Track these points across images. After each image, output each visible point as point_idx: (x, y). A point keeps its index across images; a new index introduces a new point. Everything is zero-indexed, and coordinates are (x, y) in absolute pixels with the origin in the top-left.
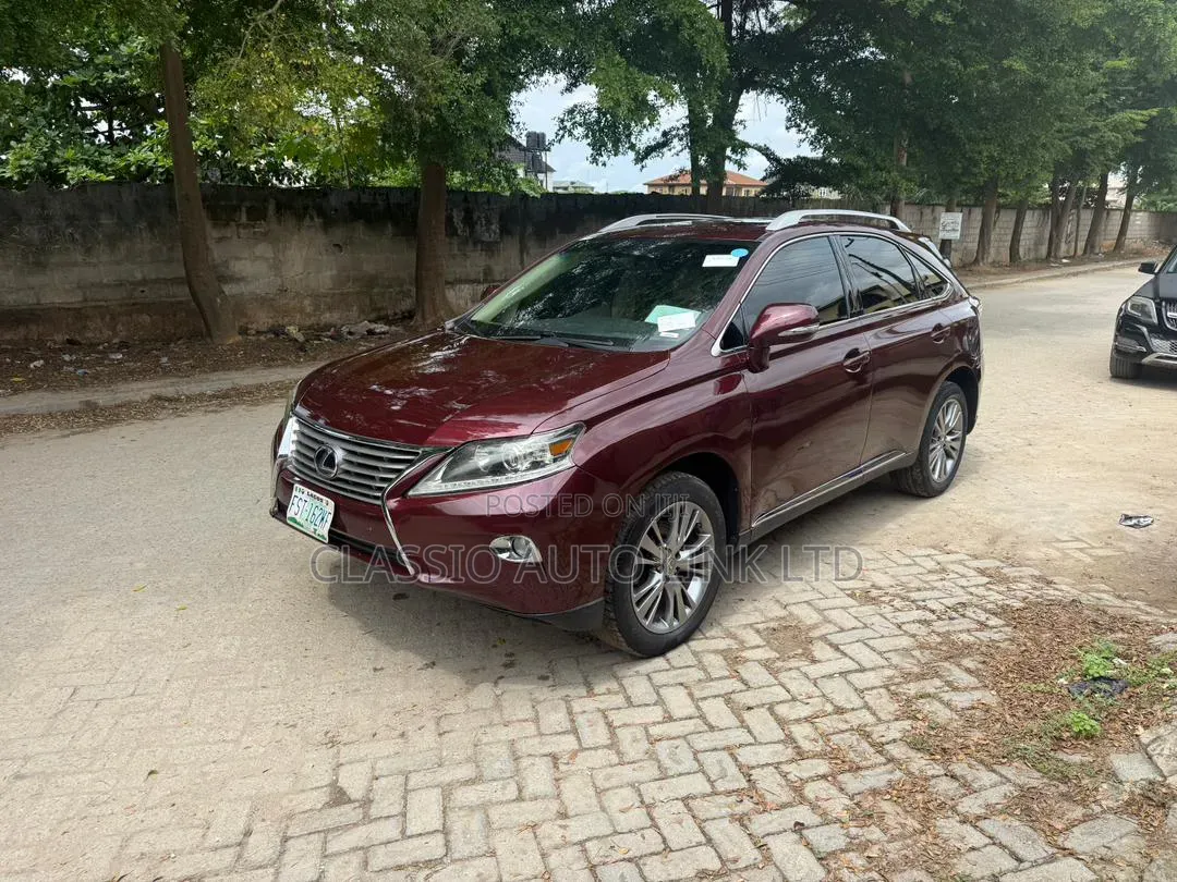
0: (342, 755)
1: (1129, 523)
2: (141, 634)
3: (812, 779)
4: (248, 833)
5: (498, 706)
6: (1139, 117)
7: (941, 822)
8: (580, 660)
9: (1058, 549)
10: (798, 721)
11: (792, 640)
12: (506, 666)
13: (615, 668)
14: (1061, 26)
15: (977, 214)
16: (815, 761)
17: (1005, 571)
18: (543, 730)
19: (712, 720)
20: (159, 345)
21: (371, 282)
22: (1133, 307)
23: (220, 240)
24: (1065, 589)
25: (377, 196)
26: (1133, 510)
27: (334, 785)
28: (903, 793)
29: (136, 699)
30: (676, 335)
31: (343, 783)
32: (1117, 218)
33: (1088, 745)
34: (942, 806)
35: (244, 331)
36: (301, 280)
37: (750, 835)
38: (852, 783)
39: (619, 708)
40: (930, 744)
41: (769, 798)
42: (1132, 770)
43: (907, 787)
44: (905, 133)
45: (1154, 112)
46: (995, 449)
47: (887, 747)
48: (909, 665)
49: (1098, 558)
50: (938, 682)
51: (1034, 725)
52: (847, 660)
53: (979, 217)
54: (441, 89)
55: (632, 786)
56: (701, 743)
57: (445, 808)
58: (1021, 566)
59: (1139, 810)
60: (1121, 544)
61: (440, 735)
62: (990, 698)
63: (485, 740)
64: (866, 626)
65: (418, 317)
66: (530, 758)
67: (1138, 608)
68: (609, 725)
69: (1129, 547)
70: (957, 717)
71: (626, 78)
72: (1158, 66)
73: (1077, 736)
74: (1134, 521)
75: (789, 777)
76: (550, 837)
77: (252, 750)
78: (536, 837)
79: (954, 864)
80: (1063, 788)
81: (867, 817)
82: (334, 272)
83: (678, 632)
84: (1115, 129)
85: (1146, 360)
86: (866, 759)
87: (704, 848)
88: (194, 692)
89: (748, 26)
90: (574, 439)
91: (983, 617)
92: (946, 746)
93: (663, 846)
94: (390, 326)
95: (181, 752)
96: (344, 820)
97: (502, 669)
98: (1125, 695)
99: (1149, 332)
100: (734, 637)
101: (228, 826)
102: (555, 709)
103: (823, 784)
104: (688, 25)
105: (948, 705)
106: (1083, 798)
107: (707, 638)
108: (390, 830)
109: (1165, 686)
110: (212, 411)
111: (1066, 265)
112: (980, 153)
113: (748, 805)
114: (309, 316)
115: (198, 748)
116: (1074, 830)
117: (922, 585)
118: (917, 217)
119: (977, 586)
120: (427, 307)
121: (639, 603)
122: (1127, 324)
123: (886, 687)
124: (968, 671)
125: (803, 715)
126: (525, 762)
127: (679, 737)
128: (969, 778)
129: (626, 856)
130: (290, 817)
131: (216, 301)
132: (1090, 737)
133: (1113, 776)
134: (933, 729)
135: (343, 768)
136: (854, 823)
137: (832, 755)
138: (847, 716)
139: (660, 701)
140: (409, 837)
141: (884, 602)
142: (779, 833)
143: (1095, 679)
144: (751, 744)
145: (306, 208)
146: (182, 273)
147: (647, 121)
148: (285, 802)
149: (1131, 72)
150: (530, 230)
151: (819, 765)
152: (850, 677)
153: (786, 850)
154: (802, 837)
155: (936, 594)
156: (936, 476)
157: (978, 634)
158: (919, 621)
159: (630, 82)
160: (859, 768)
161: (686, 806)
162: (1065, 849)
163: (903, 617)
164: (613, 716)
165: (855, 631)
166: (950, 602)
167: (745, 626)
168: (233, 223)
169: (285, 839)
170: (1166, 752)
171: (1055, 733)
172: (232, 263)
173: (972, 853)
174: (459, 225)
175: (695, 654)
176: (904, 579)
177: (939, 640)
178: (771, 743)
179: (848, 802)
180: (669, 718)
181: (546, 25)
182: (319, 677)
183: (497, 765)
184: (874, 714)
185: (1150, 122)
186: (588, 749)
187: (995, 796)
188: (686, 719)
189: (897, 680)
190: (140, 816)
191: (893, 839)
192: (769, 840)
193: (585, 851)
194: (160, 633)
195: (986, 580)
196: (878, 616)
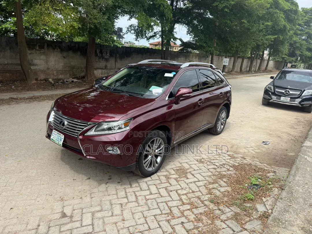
0: (65, 204)
1: (264, 143)
2: (7, 168)
3: (186, 210)
4: (39, 226)
5: (107, 190)
6: (272, 37)
7: (216, 222)
8: (129, 177)
9: (247, 150)
10: (183, 195)
11: (182, 172)
12: (109, 179)
13: (138, 180)
14: (255, 15)
15: (233, 59)
16: (187, 205)
17: (235, 155)
18: (119, 197)
19: (162, 194)
20: (11, 82)
21: (73, 68)
22: (268, 88)
23: (30, 54)
24: (248, 161)
25: (76, 44)
26: (265, 140)
27: (62, 212)
28: (208, 214)
29: (6, 187)
30: (157, 94)
31: (65, 211)
32: (266, 62)
33: (251, 202)
34: (217, 217)
35: (37, 80)
36: (53, 66)
37: (170, 225)
38: (196, 211)
39: (138, 191)
40: (215, 201)
41: (175, 215)
42: (261, 208)
43: (209, 212)
44: (216, 38)
45: (276, 36)
46: (234, 123)
47: (204, 202)
48: (210, 180)
49: (256, 152)
50: (217, 185)
51: (239, 196)
52: (195, 178)
53: (233, 60)
54: (96, 19)
55: (141, 212)
56: (159, 200)
57: (92, 218)
58: (238, 154)
59: (262, 219)
60: (262, 149)
61: (91, 198)
62: (229, 189)
63: (103, 199)
64: (200, 169)
65: (86, 78)
66: (115, 205)
67: (265, 166)
68: (136, 195)
69: (264, 150)
70: (221, 194)
71: (146, 19)
72: (278, 25)
73: (249, 200)
74: (265, 143)
75: (180, 209)
76: (120, 226)
77: (39, 202)
78: (116, 226)
79: (219, 232)
80: (245, 213)
81: (199, 220)
82: (63, 64)
83: (154, 170)
84: (267, 40)
85: (270, 101)
86: (199, 205)
87: (159, 229)
88: (23, 185)
89: (178, 6)
90: (130, 122)
91: (228, 167)
92: (218, 202)
93: (149, 228)
94: (78, 80)
95: (20, 203)
96: (65, 222)
97: (108, 180)
98: (260, 189)
99: (272, 94)
100: (168, 172)
101: (33, 224)
102: (122, 191)
103: (188, 211)
104: (162, 6)
105: (219, 191)
106: (249, 215)
107: (161, 172)
108: (78, 224)
109: (269, 187)
110: (27, 103)
111: (253, 73)
112: (234, 45)
113: (170, 217)
114: (55, 76)
115: (24, 201)
116: (247, 223)
117: (214, 158)
118: (218, 59)
119: (228, 159)
120: (89, 75)
121: (145, 164)
122: (266, 92)
123: (205, 186)
124: (224, 182)
125: (184, 193)
126: (114, 206)
127: (153, 199)
128: (223, 210)
129: (139, 231)
130: (51, 221)
131: (29, 71)
132: (252, 200)
133: (256, 210)
134: (216, 197)
135: (65, 207)
136: (196, 222)
137: (191, 204)
138: (195, 193)
139: (149, 189)
140: (83, 226)
141: (205, 163)
142: (177, 224)
143: (254, 185)
144: (171, 201)
145: (56, 46)
146: (19, 62)
147: (151, 31)
148: (49, 217)
149: (271, 26)
150: (118, 56)
151: (187, 206)
152: (196, 183)
153: (179, 229)
154: (183, 225)
155: (217, 161)
156: (219, 130)
157: (227, 172)
158: (213, 168)
159: (147, 20)
160: (197, 207)
161: (155, 217)
162: (244, 229)
163: (209, 167)
164: (137, 193)
165: (197, 171)
166: (221, 163)
167: (171, 169)
168: (34, 49)
169: (49, 227)
170: (269, 204)
171: (244, 199)
172: (34, 60)
173: (223, 229)
174: (99, 54)
175: (158, 176)
176: (210, 157)
177: (218, 173)
178: (176, 200)
179: (194, 216)
180: (151, 194)
181: (125, 3)
182: (58, 181)
183: (107, 207)
184: (202, 193)
185: (275, 39)
186: (130, 202)
187: (229, 215)
188: (155, 194)
189: (207, 184)
190: (8, 221)
191: (205, 226)
192: (175, 226)
193: (129, 230)
194: (13, 168)
195: (230, 158)
196: (203, 167)
